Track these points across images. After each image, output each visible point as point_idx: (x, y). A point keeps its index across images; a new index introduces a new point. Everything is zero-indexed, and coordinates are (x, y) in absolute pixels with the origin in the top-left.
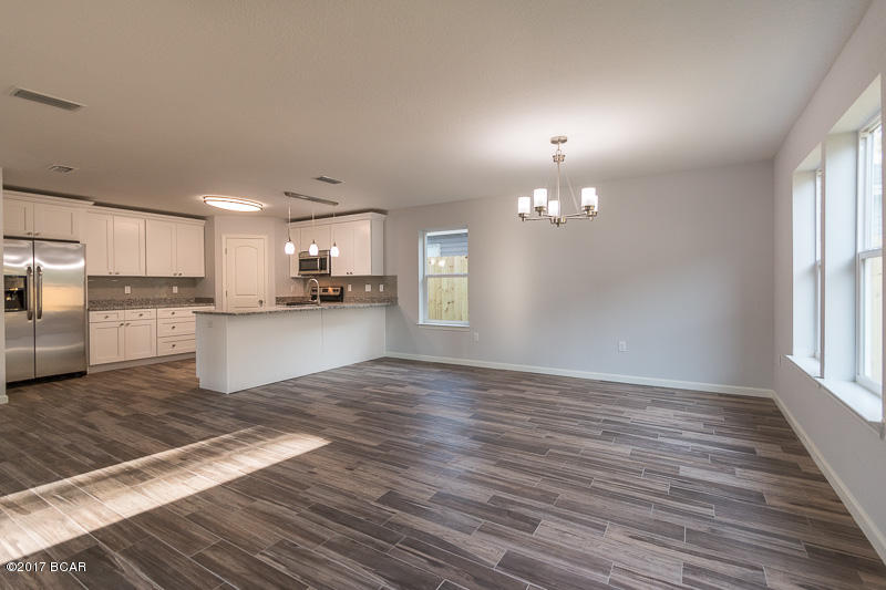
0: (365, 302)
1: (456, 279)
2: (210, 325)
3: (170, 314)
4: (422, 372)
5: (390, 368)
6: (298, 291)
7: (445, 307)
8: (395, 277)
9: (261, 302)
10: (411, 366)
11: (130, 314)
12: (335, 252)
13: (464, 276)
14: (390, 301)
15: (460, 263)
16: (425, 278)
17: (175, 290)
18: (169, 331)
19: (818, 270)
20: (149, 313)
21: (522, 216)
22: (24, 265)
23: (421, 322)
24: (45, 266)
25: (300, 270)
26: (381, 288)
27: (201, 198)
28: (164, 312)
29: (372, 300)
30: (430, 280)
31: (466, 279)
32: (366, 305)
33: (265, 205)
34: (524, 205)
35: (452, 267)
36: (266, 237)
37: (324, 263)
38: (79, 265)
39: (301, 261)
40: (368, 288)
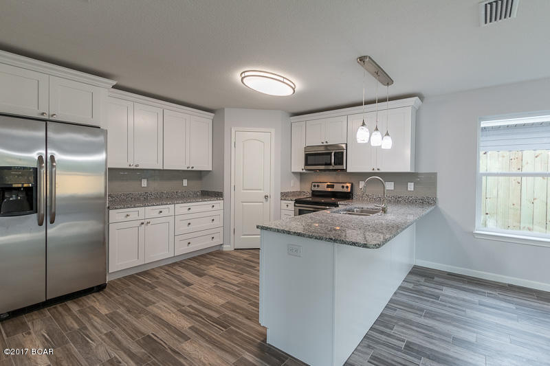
3: (186, 210)
6: (295, 186)
8: (434, 175)
9: (266, 197)
11: (150, 212)
17: (185, 183)
18: (185, 228)
20: (168, 209)
22: (35, 155)
24: (59, 156)
25: (306, 164)
26: (411, 186)
28: (181, 208)
29: (396, 199)
36: (273, 131)
37: (340, 157)
38: (100, 157)
39: (307, 156)
40: (390, 186)
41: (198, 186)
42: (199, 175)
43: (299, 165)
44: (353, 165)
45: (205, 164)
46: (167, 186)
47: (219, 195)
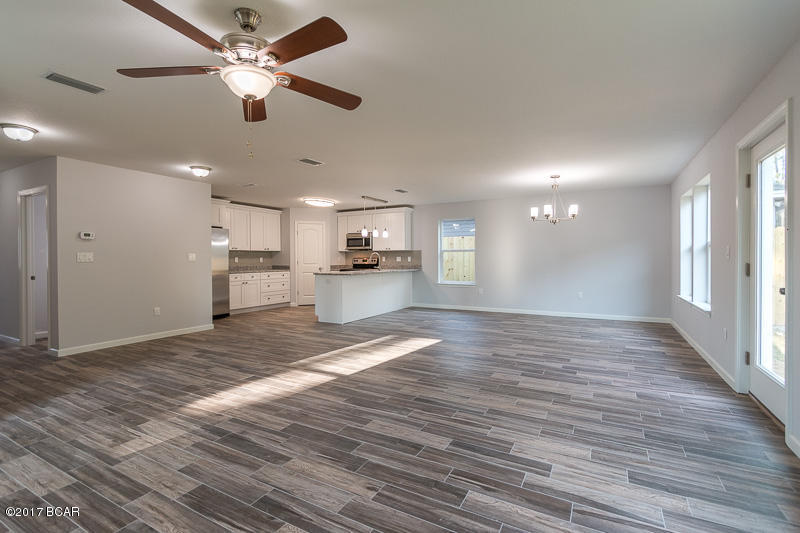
0: (397, 268)
1: (467, 253)
2: (328, 282)
3: (267, 277)
6: (341, 261)
8: (420, 252)
11: (248, 276)
12: (375, 234)
14: (416, 268)
15: (469, 242)
16: (442, 252)
17: (261, 260)
18: (266, 289)
19: (691, 249)
20: (257, 275)
21: (533, 218)
23: (438, 282)
25: (348, 246)
26: (409, 259)
27: (302, 199)
28: (264, 275)
29: (402, 267)
30: (445, 254)
31: (473, 253)
33: (337, 202)
34: (534, 212)
35: (452, 244)
36: (324, 223)
37: (368, 241)
38: (226, 243)
39: (348, 240)
40: (399, 259)
41: (270, 262)
42: (270, 254)
43: (343, 247)
44: (376, 247)
45: (275, 246)
46: (247, 262)
47: (287, 268)
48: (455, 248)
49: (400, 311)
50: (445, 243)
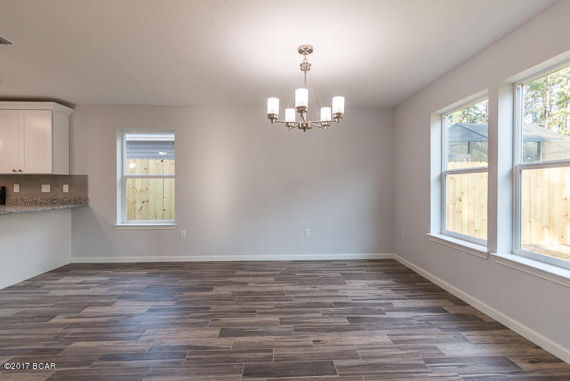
0: (41, 204)
4: (128, 278)
5: (81, 279)
7: (138, 205)
8: (86, 177)
10: (111, 272)
13: (170, 177)
14: (77, 203)
16: (124, 179)
23: (118, 223)
26: (66, 188)
29: (52, 201)
30: (129, 181)
31: (173, 180)
32: (45, 208)
35: (147, 169)
40: (46, 189)
48: (151, 174)
49: (42, 277)
50: (131, 165)
